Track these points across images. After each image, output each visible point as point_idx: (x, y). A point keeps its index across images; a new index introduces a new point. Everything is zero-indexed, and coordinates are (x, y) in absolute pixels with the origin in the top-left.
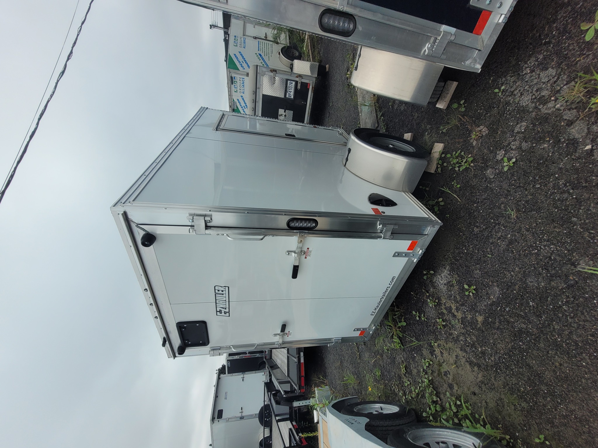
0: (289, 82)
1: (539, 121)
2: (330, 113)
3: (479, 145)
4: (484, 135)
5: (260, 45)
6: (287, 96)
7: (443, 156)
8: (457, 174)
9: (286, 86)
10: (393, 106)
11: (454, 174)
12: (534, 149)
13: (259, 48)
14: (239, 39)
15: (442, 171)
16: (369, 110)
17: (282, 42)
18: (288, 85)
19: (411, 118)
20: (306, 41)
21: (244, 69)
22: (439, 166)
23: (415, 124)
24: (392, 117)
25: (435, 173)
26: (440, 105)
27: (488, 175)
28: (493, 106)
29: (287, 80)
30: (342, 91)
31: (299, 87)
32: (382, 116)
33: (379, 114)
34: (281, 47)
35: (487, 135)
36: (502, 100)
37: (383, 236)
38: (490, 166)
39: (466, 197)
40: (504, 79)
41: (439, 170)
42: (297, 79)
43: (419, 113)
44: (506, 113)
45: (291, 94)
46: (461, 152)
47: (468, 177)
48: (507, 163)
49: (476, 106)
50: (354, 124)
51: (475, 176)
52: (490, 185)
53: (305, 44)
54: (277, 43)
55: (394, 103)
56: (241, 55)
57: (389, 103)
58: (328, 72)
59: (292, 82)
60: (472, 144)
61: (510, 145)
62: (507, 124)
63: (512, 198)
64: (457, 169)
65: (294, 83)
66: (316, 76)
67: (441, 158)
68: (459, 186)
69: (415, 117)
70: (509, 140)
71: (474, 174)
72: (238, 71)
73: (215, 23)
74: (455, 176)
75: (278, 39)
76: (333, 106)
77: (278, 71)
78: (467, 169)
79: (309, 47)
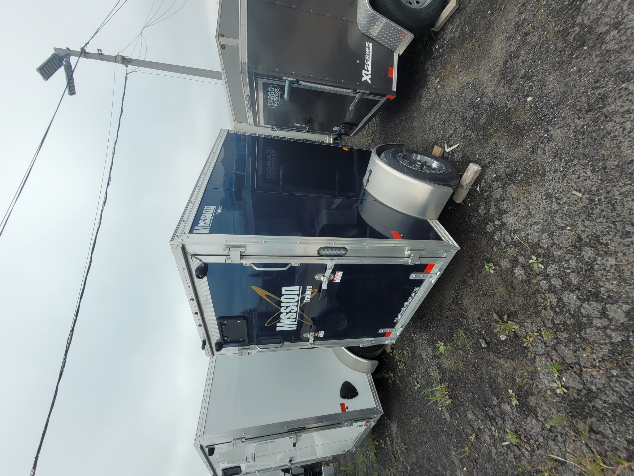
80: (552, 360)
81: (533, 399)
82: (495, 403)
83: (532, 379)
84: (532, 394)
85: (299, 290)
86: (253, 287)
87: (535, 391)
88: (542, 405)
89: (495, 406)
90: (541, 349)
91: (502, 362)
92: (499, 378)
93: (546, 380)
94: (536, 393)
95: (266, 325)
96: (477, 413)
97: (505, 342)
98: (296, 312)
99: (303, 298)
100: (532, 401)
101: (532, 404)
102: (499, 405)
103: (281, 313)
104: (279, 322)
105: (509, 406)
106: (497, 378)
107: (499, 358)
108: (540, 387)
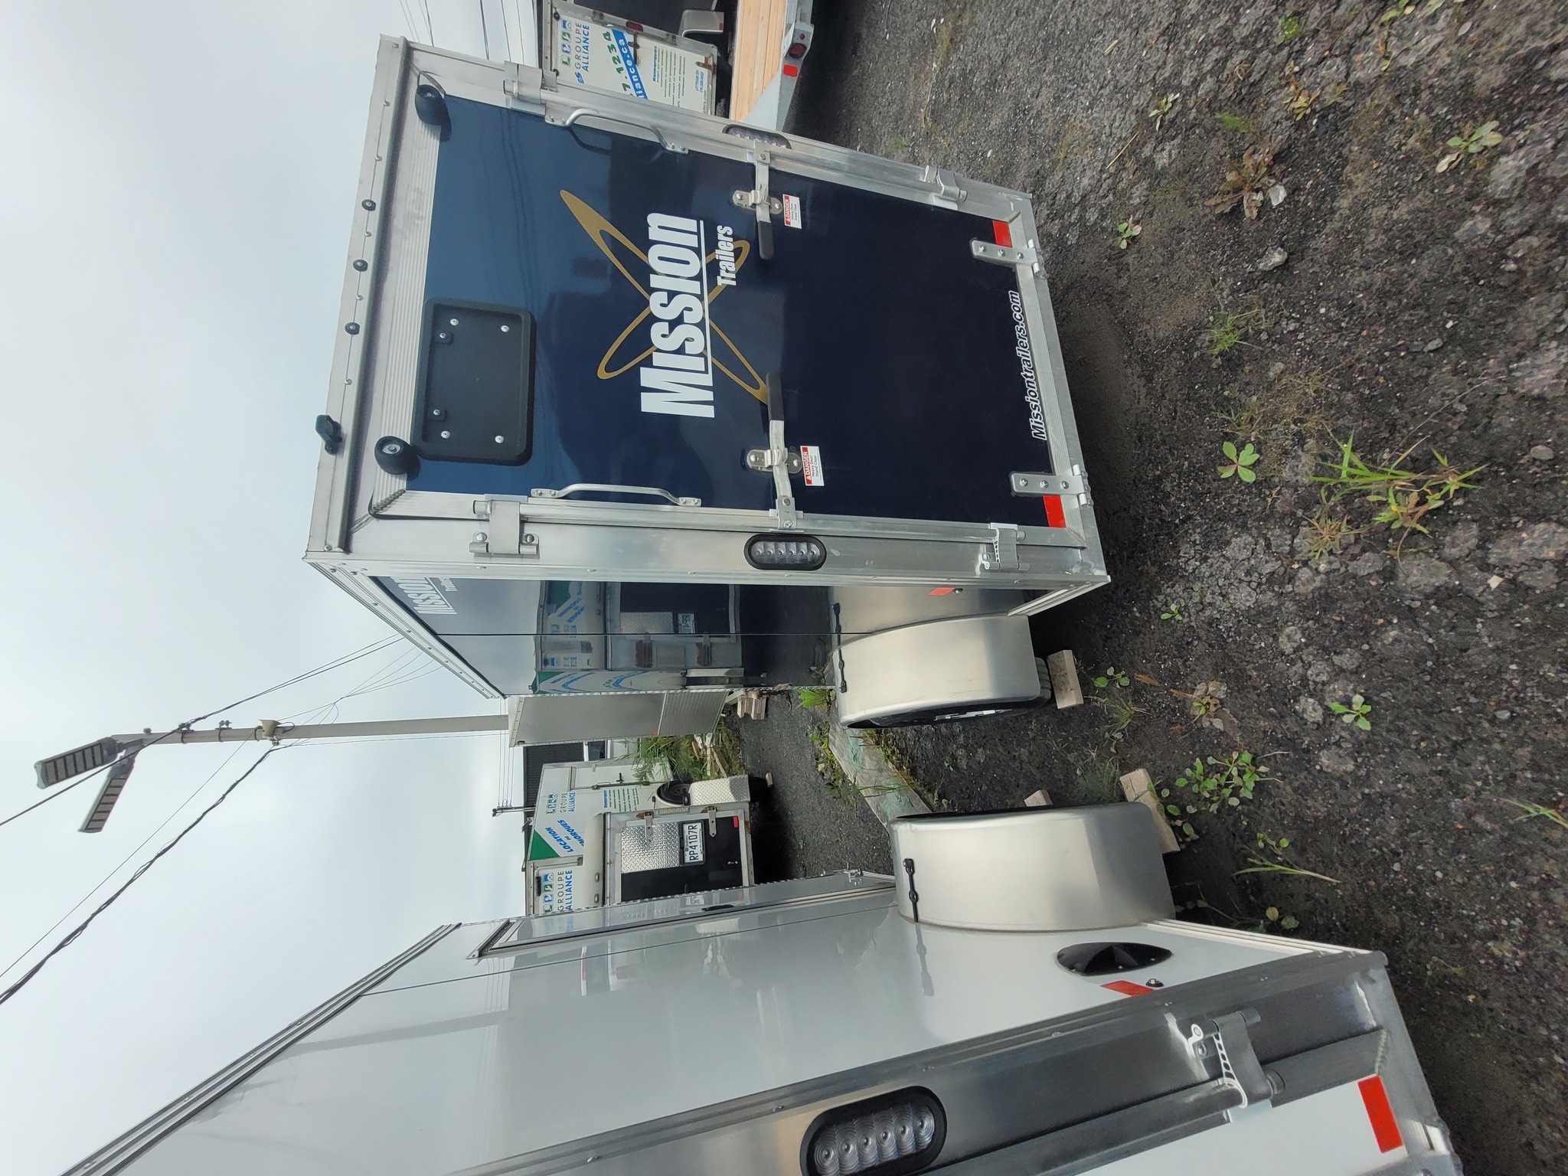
0: (686, 827)
1: (1318, 607)
2: (806, 865)
3: (1232, 722)
4: (1222, 697)
5: (608, 797)
6: (687, 860)
7: (1166, 793)
8: (1247, 816)
9: (682, 838)
10: (956, 767)
11: (1237, 820)
12: (1374, 654)
13: (606, 802)
14: (559, 799)
15: (1197, 831)
16: (903, 803)
17: (656, 780)
18: (686, 834)
19: (1017, 764)
20: (708, 758)
21: (572, 850)
22: (1179, 823)
23: (1034, 771)
24: (967, 788)
25: (1183, 846)
26: (1065, 701)
27: (1334, 770)
28: (1184, 643)
29: (681, 825)
30: (820, 804)
31: (713, 831)
32: (940, 797)
33: (931, 799)
34: (654, 788)
35: (1231, 693)
36: (1193, 624)
37: (1236, 1085)
38: (1314, 748)
39: (1342, 864)
40: (1161, 597)
41: (1188, 829)
42: (706, 816)
43: (1027, 744)
44: (1229, 637)
45: (696, 852)
46: (1204, 762)
47: (1283, 805)
48: (1348, 713)
49: (1146, 663)
50: (879, 855)
51: (1302, 791)
52: (1370, 786)
53: (709, 765)
54: (648, 784)
55: (956, 759)
56: (565, 825)
57: (942, 765)
58: (773, 786)
59: (694, 825)
60: (1212, 729)
61: (1309, 680)
62: (1251, 651)
63: (1479, 784)
64: (1234, 802)
65: (699, 826)
66: (749, 800)
67: (1165, 803)
68: (1285, 843)
69: (1025, 758)
70: (1296, 673)
71: (1295, 790)
72: (556, 859)
73: (505, 802)
74: (1245, 823)
75: (648, 777)
76: (806, 845)
77: (656, 813)
78: (1259, 787)
79: (719, 764)
80: (1365, 33)
81: (1485, 77)
82: (1483, 225)
83: (1416, 92)
84: (1468, 83)
85: (698, 234)
86: (564, 194)
87: (1457, 77)
88: (1510, 41)
89: (1497, 228)
90: (1334, 68)
91: (1345, 203)
92: (1395, 217)
93: (1423, 42)
94: (1464, 72)
95: (602, 374)
96: (1529, 332)
97: (1293, 191)
98: (701, 325)
99: (713, 268)
100: (1490, 78)
101: (1501, 75)
102: (1496, 204)
103: (653, 319)
104: (648, 363)
105: (1503, 160)
106: (1397, 222)
107: (1333, 211)
108: (1443, 59)
